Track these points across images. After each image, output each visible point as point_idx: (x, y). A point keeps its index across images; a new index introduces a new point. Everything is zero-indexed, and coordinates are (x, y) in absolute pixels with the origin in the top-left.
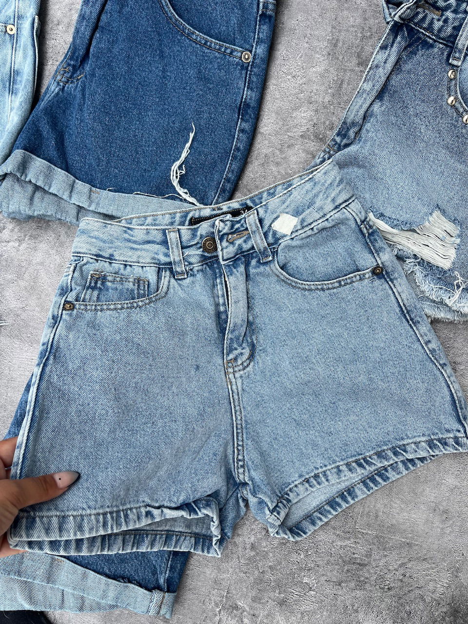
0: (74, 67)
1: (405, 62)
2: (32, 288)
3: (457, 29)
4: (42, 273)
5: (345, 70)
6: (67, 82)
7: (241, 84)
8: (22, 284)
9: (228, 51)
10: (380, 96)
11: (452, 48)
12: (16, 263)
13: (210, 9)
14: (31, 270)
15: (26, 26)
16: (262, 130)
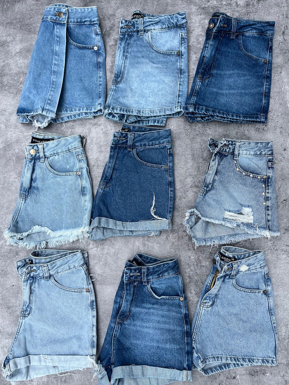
0: (106, 182)
1: (221, 162)
2: (106, 263)
3: (234, 149)
4: (108, 257)
5: (199, 163)
6: (105, 188)
7: (167, 176)
8: (101, 263)
9: (160, 167)
10: (216, 174)
11: (233, 155)
12: (97, 256)
13: (151, 155)
14: (104, 257)
15: (84, 171)
16: (176, 188)
